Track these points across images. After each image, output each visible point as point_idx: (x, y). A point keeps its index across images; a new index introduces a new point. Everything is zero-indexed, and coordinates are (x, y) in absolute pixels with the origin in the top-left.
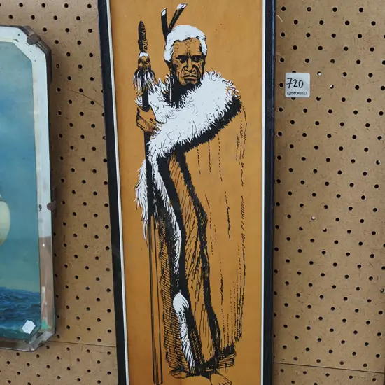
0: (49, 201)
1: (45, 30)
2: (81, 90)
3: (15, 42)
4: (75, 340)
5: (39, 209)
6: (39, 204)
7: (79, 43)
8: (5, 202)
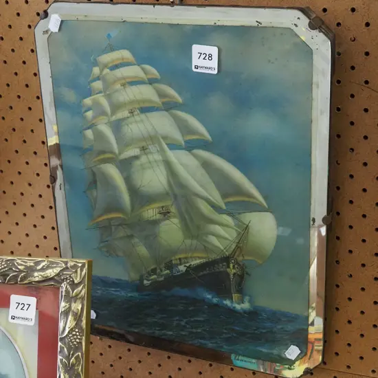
0: (324, 213)
1: (325, 10)
2: (367, 82)
3: (293, 27)
4: (344, 369)
5: (312, 223)
6: (312, 216)
7: (368, 25)
8: (271, 212)
